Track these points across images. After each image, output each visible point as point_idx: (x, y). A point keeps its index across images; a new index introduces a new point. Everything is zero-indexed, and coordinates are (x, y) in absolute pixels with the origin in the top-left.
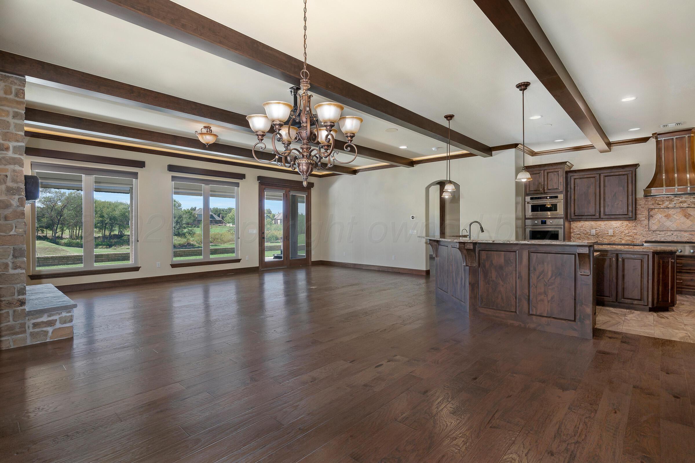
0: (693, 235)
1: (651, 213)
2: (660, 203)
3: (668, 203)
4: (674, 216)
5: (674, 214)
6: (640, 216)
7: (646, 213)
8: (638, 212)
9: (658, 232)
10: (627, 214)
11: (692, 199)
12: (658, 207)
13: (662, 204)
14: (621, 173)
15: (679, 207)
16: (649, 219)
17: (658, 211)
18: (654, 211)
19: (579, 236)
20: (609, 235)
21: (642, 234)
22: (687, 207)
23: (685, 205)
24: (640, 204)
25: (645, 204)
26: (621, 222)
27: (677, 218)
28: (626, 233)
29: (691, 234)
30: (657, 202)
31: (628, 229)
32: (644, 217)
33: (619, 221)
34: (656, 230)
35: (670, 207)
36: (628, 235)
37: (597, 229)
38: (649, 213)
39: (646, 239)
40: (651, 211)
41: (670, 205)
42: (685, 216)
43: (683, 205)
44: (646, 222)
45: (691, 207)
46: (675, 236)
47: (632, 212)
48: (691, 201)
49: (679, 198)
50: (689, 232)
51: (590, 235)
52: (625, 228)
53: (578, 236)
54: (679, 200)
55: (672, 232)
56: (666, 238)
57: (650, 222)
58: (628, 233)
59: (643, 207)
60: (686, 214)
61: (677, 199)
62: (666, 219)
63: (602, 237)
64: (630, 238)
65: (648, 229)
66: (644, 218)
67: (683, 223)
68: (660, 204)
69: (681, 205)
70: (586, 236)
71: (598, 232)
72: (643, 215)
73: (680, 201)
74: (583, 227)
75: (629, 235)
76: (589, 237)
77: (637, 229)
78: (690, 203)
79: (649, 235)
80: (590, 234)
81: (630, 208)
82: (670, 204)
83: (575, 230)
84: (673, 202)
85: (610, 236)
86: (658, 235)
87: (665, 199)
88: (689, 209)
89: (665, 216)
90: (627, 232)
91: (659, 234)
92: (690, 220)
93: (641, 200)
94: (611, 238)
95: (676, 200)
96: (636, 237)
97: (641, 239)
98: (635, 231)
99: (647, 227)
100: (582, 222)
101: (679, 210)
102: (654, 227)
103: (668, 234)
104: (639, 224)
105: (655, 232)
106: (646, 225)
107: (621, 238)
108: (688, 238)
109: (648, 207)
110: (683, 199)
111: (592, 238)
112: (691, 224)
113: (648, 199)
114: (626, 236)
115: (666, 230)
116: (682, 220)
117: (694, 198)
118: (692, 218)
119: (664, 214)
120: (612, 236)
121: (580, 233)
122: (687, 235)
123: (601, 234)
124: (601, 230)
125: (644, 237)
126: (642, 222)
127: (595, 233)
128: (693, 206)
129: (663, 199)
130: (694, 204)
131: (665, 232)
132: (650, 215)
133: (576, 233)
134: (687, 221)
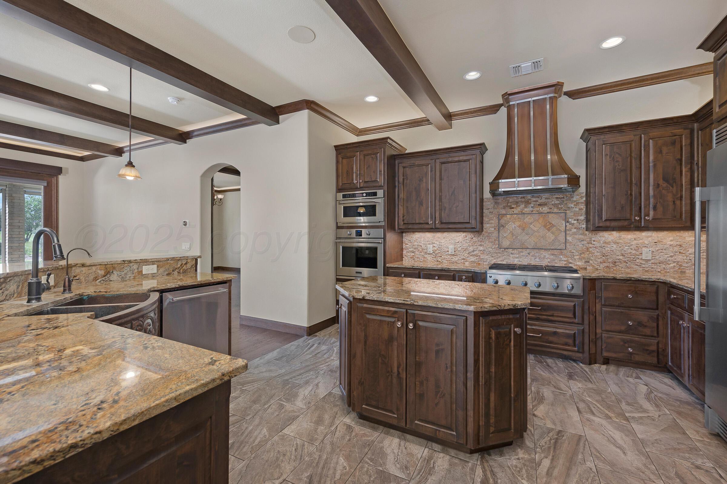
0: (555, 255)
1: (502, 221)
2: (513, 206)
3: (523, 206)
4: (531, 226)
5: (531, 224)
6: (488, 225)
7: (495, 221)
8: (485, 219)
9: (510, 250)
10: (469, 223)
12: (511, 211)
13: (515, 208)
14: (461, 158)
15: (537, 212)
16: (499, 230)
17: (510, 219)
18: (505, 218)
19: (413, 254)
20: (450, 253)
21: (490, 253)
22: (548, 213)
23: (545, 209)
24: (488, 207)
25: (494, 208)
26: (464, 234)
27: (535, 229)
28: (470, 251)
29: (553, 254)
30: (509, 204)
31: (472, 246)
32: (492, 228)
33: (461, 233)
34: (507, 247)
35: (526, 213)
36: (473, 253)
37: (434, 245)
38: (499, 220)
39: (495, 260)
40: (502, 218)
41: (526, 209)
42: (545, 226)
43: (542, 209)
44: (495, 234)
45: (553, 213)
46: (532, 256)
47: (476, 219)
48: (553, 203)
49: (537, 199)
50: (551, 250)
51: (426, 253)
53: (411, 255)
54: (537, 201)
55: (528, 251)
56: (521, 260)
57: (500, 234)
58: (473, 251)
59: (492, 212)
60: (546, 224)
61: (534, 199)
62: (521, 231)
63: (441, 257)
64: (475, 258)
65: (497, 246)
66: (493, 229)
67: (543, 237)
69: (541, 209)
70: (421, 254)
71: (436, 249)
72: (491, 223)
73: (538, 203)
74: (417, 241)
75: (474, 253)
76: (426, 256)
77: (485, 245)
78: (551, 206)
79: (499, 255)
80: (426, 252)
81: (473, 214)
82: (526, 207)
83: (408, 246)
84: (530, 205)
85: (451, 255)
86: (511, 255)
87: (520, 200)
88: (550, 216)
89: (519, 226)
90: (472, 249)
91: (512, 253)
92: (552, 233)
93: (489, 202)
94: (452, 258)
95: (534, 201)
96: (483, 257)
97: (488, 261)
98: (481, 248)
99: (497, 242)
100: (416, 233)
101: (536, 216)
102: (506, 243)
103: (524, 254)
104: (487, 238)
105: (507, 250)
106: (495, 240)
107: (464, 259)
108: (549, 260)
109: (497, 212)
110: (543, 200)
111: (429, 258)
112: (553, 238)
113: (498, 199)
114: (471, 256)
115: (521, 248)
116: (541, 233)
117: (557, 198)
118: (554, 229)
119: (518, 223)
120: (453, 255)
121: (414, 250)
122: (548, 256)
123: (439, 252)
124: (440, 246)
125: (492, 257)
126: (490, 235)
127: (433, 250)
128: (556, 210)
129: (517, 201)
130: (558, 208)
131: (520, 250)
132: (500, 225)
133: (410, 250)
134: (547, 235)
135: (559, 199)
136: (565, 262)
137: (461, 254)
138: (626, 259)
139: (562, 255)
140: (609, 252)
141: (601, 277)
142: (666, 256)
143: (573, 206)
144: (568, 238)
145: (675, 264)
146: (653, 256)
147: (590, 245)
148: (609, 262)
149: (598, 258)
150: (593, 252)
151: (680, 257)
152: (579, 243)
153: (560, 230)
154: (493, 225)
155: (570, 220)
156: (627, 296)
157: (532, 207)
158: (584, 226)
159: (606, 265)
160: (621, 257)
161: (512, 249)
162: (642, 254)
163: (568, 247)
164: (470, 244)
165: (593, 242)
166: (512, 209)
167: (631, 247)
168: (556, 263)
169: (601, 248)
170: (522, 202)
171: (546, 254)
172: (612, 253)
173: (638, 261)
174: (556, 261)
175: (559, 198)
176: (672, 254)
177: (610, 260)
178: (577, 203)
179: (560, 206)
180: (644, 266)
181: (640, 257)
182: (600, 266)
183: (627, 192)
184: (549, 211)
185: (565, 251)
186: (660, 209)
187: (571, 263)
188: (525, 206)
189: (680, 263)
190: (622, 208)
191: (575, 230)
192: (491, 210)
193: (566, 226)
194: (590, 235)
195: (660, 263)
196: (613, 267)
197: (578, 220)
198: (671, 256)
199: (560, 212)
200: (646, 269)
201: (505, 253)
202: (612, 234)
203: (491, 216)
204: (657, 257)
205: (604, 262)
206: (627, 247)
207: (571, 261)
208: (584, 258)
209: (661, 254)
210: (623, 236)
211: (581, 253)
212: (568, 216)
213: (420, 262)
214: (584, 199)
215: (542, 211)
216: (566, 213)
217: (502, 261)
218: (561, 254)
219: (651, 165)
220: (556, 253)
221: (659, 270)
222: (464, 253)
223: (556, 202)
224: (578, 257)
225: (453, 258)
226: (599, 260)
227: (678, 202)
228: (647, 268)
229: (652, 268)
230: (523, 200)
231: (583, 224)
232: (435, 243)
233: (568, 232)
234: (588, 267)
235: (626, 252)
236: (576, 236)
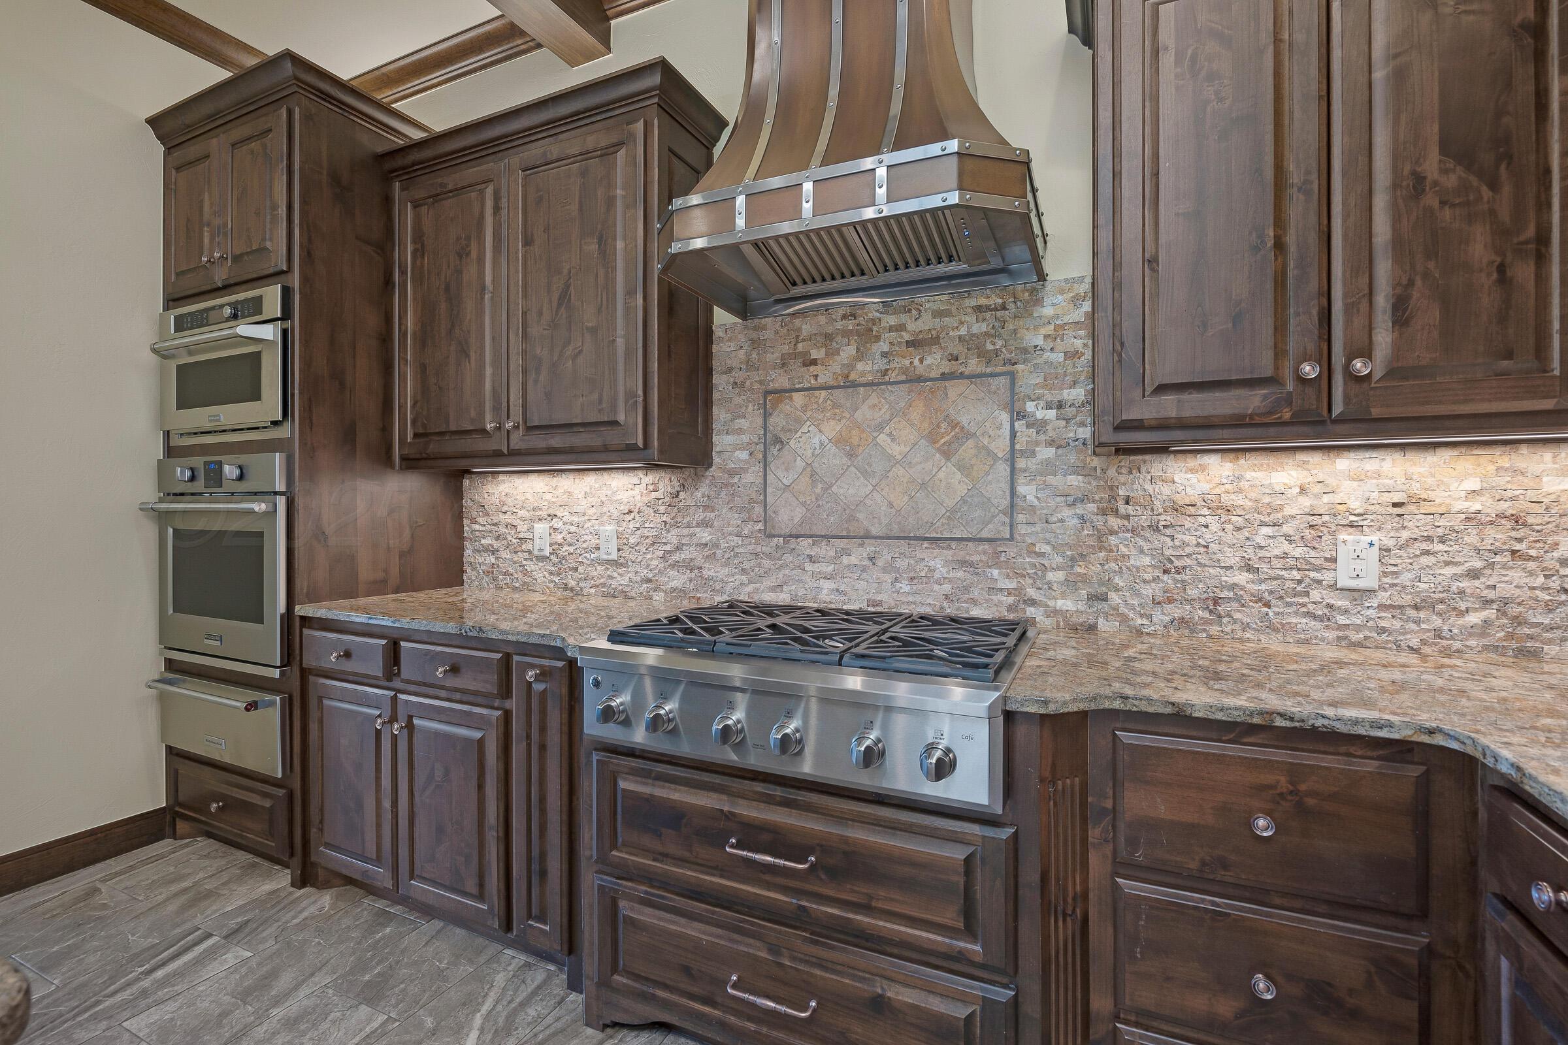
0: (972, 565)
1: (777, 421)
2: (815, 354)
3: (851, 350)
4: (882, 438)
5: (880, 428)
6: (727, 439)
7: (751, 421)
8: (720, 413)
9: (806, 543)
10: (617, 423)
11: (967, 318)
12: (806, 377)
13: (823, 362)
15: (903, 378)
16: (765, 457)
17: (804, 409)
18: (785, 407)
19: (493, 559)
20: (603, 555)
21: (736, 555)
22: (944, 377)
23: (934, 362)
24: (729, 363)
25: (750, 366)
27: (897, 450)
28: (668, 548)
29: (963, 563)
30: (800, 345)
31: (676, 525)
32: (742, 449)
34: (794, 532)
35: (862, 380)
36: (677, 557)
37: (556, 523)
38: (766, 416)
39: (751, 587)
40: (774, 407)
41: (860, 366)
42: (932, 437)
43: (922, 360)
44: (754, 477)
45: (962, 376)
46: (884, 570)
48: (963, 331)
49: (903, 318)
50: (954, 544)
51: (530, 554)
52: (664, 518)
53: (488, 560)
54: (901, 328)
55: (870, 548)
56: (842, 588)
57: (770, 477)
58: (679, 548)
59: (743, 384)
60: (938, 426)
62: (845, 460)
63: (576, 569)
64: (686, 578)
65: (760, 526)
66: (744, 455)
67: (923, 485)
68: (814, 362)
69: (916, 362)
70: (516, 558)
71: (559, 538)
72: (740, 431)
73: (907, 337)
74: (505, 507)
75: (682, 556)
76: (531, 566)
77: (717, 523)
78: (956, 348)
79: (766, 563)
80: (528, 552)
82: (861, 355)
83: (477, 527)
84: (876, 346)
85: (607, 562)
86: (809, 567)
87: (839, 325)
88: (955, 389)
89: (839, 441)
90: (675, 540)
91: (810, 557)
92: (961, 467)
93: (730, 340)
94: (612, 577)
95: (892, 329)
96: (711, 573)
97: (728, 589)
98: (705, 535)
99: (758, 510)
100: (502, 477)
101: (899, 395)
102: (788, 515)
103: (853, 560)
104: (723, 492)
105: (793, 543)
106: (752, 501)
107: (649, 581)
108: (947, 588)
109: (760, 382)
110: (924, 324)
111: (539, 576)
112: (962, 490)
113: (764, 328)
114: (672, 566)
115: (844, 533)
116: (919, 467)
117: (978, 309)
118: (967, 450)
119: (832, 428)
120: (615, 563)
121: (496, 544)
122: (944, 570)
123: (571, 549)
124: (573, 529)
125: (744, 571)
126: (736, 480)
127: (551, 545)
128: (973, 365)
129: (830, 329)
130: (982, 354)
131: (841, 543)
132: (769, 436)
133: (483, 541)
134: (941, 475)
135: (988, 315)
136: (1011, 600)
137: (640, 558)
138: (1263, 587)
139: (997, 565)
140: (1188, 550)
142: (1449, 571)
143: (1040, 341)
144: (1021, 489)
145: (1490, 613)
146: (1385, 574)
147: (1114, 522)
148: (1190, 601)
149: (1145, 581)
150: (1124, 550)
151: (1517, 576)
152: (1066, 513)
153: (990, 453)
154: (745, 438)
155: (1030, 406)
157: (884, 355)
158: (1085, 433)
159: (1175, 611)
160: (1241, 578)
161: (810, 541)
162: (1334, 560)
163: (1022, 529)
164: (668, 520)
165: (1122, 508)
166: (812, 368)
167: (1286, 529)
168: (974, 602)
169: (1156, 535)
170: (846, 333)
171: (938, 562)
172: (1203, 559)
173: (1315, 595)
174: (975, 593)
175: (988, 308)
176: (1478, 564)
177: (1192, 592)
178: (1056, 328)
179: (989, 347)
180: (1343, 620)
181: (1327, 577)
182: (1149, 617)
184: (946, 367)
185: (1011, 551)
187: (1032, 602)
188: (858, 350)
189: (1514, 610)
191: (1050, 453)
192: (740, 376)
193: (1013, 435)
194: (1112, 472)
195: (1416, 607)
196: (1206, 622)
197: (1060, 405)
198: (1473, 574)
199: (989, 370)
200: (1355, 637)
201: (788, 558)
202: (1203, 468)
203: (738, 400)
204: (1406, 578)
205: (1170, 601)
206: (1266, 530)
207: (1032, 593)
208: (1085, 579)
209: (1430, 560)
210: (1249, 475)
211: (1072, 559)
212: (1023, 387)
213: (515, 589)
214: (1087, 306)
215: (920, 369)
216: (1012, 376)
217: (773, 589)
218: (995, 560)
220: (975, 558)
221: (1415, 642)
222: (649, 556)
223: (975, 329)
224: (1060, 575)
225: (615, 574)
226: (1148, 591)
227: (1524, 272)
228: (1358, 628)
229: (1383, 630)
230: (850, 325)
231: (1083, 424)
232: (559, 514)
233: (1021, 463)
234: (1101, 621)
235: (1263, 553)
236: (1051, 480)
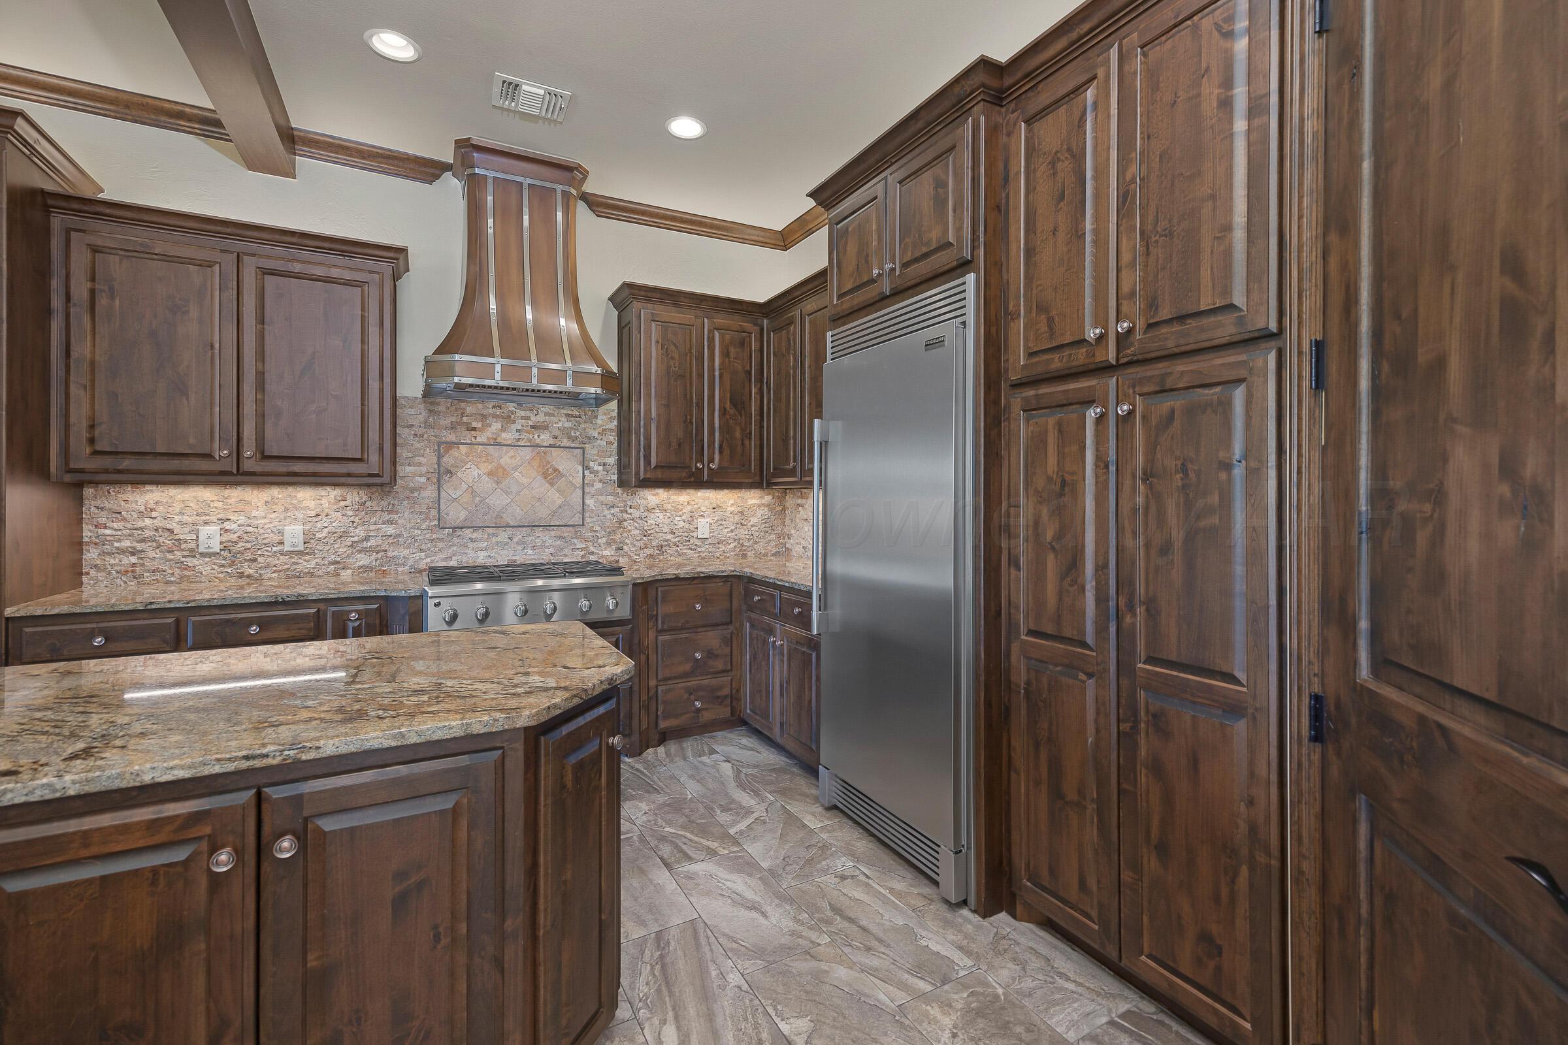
0: (564, 538)
1: (448, 460)
2: (474, 425)
3: (499, 426)
4: (516, 474)
5: (515, 469)
6: (409, 469)
7: (428, 459)
8: (403, 453)
9: (468, 531)
10: (360, 460)
11: (562, 419)
12: (468, 437)
13: (480, 430)
14: (335, 273)
15: (529, 444)
16: (439, 481)
17: (467, 455)
18: (454, 453)
19: (133, 560)
20: (287, 548)
21: (416, 541)
22: (551, 446)
23: (545, 438)
24: (411, 422)
25: (426, 424)
26: (338, 492)
27: (525, 481)
28: (356, 539)
29: (560, 537)
30: (465, 419)
31: (364, 523)
32: (421, 475)
33: (329, 489)
34: (460, 525)
35: (505, 443)
36: (365, 545)
37: (227, 525)
38: (440, 457)
39: (428, 560)
40: (446, 452)
41: (504, 435)
42: (545, 475)
43: (539, 436)
44: (429, 493)
45: (560, 447)
46: (517, 543)
47: (381, 449)
48: (560, 425)
49: (529, 413)
50: (555, 528)
51: (193, 553)
52: (352, 519)
53: (125, 561)
54: (528, 418)
55: (509, 531)
57: (443, 494)
58: (367, 539)
59: (421, 436)
60: (547, 470)
61: (523, 413)
62: (494, 485)
63: (255, 560)
64: (372, 558)
65: (436, 522)
66: (423, 480)
67: (539, 500)
68: (474, 429)
69: (536, 437)
70: (170, 556)
71: (234, 537)
72: (420, 464)
73: (530, 423)
74: (154, 514)
75: (369, 544)
76: (191, 562)
77: (400, 521)
78: (557, 433)
79: (441, 545)
80: (192, 550)
81: (374, 435)
82: (504, 430)
83: (108, 532)
84: (513, 426)
85: (292, 552)
86: (470, 545)
87: (491, 411)
88: (555, 452)
89: (490, 474)
90: (362, 534)
91: (471, 539)
92: (559, 491)
93: (411, 407)
94: (297, 564)
95: (522, 418)
96: (395, 553)
97: (410, 562)
98: (390, 530)
99: (434, 512)
100: (148, 487)
101: (527, 453)
102: (456, 514)
103: (499, 539)
104: (405, 503)
105: (459, 532)
106: (429, 508)
107: (337, 563)
108: (552, 550)
109: (435, 436)
110: (541, 418)
111: (206, 570)
112: (559, 502)
113: (438, 404)
114: (360, 552)
115: (494, 525)
116: (537, 490)
117: (568, 415)
118: (561, 483)
119: (486, 467)
120: (301, 553)
121: (139, 546)
122: (550, 541)
123: (249, 545)
124: (250, 529)
125: (422, 551)
126: (416, 494)
127: (221, 543)
128: (565, 442)
129: (485, 412)
130: (569, 437)
131: (490, 531)
132: (442, 468)
133: (116, 544)
134: (549, 494)
135: (573, 419)
136: (583, 553)
137: (328, 548)
138: (676, 540)
139: (576, 538)
140: (653, 527)
141: (657, 578)
142: (726, 530)
143: (596, 435)
144: (587, 502)
145: (736, 543)
146: (711, 532)
147: (626, 516)
148: (653, 547)
149: (637, 540)
150: (629, 528)
151: (742, 531)
152: (606, 512)
153: (572, 484)
154: (424, 469)
155: (591, 464)
156: (695, 608)
157: (518, 431)
158: (615, 477)
159: (648, 551)
160: (669, 537)
161: (472, 530)
162: (697, 528)
163: (588, 520)
164: (357, 520)
165: (630, 511)
166: (473, 432)
167: (683, 518)
168: (565, 555)
169: (641, 521)
170: (495, 416)
171: (547, 537)
172: (657, 530)
173: (692, 541)
174: (566, 551)
175: (572, 416)
176: (733, 528)
177: (654, 544)
178: (603, 430)
179: (573, 434)
180: (699, 550)
181: (695, 534)
182: (639, 555)
183: (686, 418)
184: (552, 442)
185: (583, 530)
186: (727, 452)
187: (592, 553)
188: (502, 426)
189: (741, 542)
190: (679, 445)
191: (600, 485)
192: (420, 431)
193: (584, 476)
194: (625, 495)
195: (718, 543)
196: (659, 555)
197: (604, 465)
198: (732, 531)
199: (572, 445)
200: (703, 555)
201: (456, 540)
202: (657, 494)
203: (417, 445)
204: (715, 534)
205: (646, 547)
206: (677, 518)
207: (592, 549)
208: (614, 541)
209: (721, 527)
210: (672, 497)
211: (609, 532)
212: (587, 456)
213: (168, 582)
214: (616, 423)
215: (538, 441)
216: (583, 448)
217: (445, 559)
218: (577, 535)
219: (717, 373)
220: (565, 535)
221: (718, 555)
222: (336, 546)
223: (566, 425)
224: (604, 540)
225: (301, 561)
226: (638, 544)
227: (747, 442)
228: (704, 552)
229: (710, 552)
230: (498, 412)
231: (614, 474)
232: (232, 518)
233: (587, 490)
234: (621, 559)
235: (676, 527)
236: (602, 498)
